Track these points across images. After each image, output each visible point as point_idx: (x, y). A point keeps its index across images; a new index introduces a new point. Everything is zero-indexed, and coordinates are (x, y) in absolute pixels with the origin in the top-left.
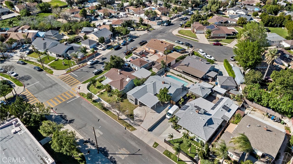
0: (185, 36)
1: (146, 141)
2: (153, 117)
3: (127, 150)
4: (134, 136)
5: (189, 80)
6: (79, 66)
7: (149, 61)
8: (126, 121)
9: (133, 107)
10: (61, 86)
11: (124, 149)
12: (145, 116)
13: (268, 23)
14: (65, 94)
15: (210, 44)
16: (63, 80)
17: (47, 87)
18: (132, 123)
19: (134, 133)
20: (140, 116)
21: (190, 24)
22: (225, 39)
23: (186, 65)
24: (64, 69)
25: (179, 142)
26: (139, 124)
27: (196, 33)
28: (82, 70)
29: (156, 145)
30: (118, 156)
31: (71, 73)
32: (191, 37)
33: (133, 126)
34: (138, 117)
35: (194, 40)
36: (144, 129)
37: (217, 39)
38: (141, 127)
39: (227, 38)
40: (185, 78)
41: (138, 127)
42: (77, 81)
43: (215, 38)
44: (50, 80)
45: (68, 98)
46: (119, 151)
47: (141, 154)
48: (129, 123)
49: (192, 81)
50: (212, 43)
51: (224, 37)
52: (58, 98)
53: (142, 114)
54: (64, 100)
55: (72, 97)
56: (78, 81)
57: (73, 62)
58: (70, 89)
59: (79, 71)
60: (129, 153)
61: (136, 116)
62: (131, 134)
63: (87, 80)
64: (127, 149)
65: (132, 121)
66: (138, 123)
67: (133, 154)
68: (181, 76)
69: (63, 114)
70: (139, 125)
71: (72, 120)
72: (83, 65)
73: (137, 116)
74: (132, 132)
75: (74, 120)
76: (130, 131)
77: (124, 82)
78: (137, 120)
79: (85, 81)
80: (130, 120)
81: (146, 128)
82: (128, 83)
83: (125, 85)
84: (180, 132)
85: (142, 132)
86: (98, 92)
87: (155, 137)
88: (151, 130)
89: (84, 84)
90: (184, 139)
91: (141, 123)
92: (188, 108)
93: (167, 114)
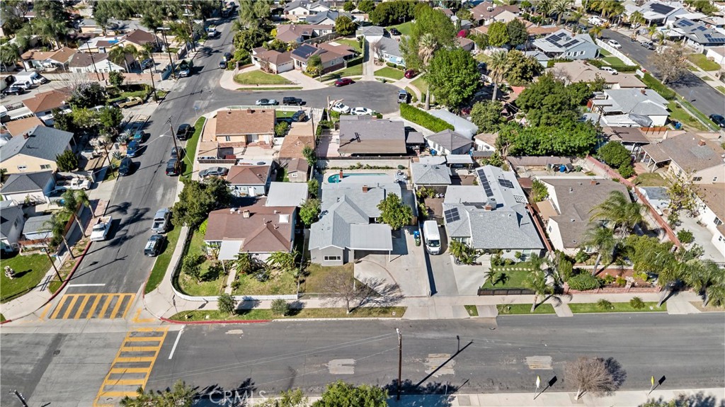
0: (260, 86)
1: (447, 314)
2: (405, 267)
3: (439, 355)
4: (416, 321)
5: (383, 168)
6: (74, 258)
7: (264, 163)
8: (367, 305)
9: (345, 270)
10: (85, 332)
11: (430, 355)
12: (389, 273)
13: (387, 18)
14: (127, 344)
15: (327, 86)
16: (72, 316)
17: (41, 361)
18: (384, 302)
19: (410, 316)
20: (379, 280)
21: (247, 57)
22: (345, 68)
23: (353, 140)
24: (32, 288)
25: (499, 280)
26: (398, 294)
27: (278, 73)
28: (96, 263)
29: (472, 309)
30: (439, 376)
31: (68, 286)
32: (275, 84)
33: (391, 305)
34: (380, 284)
35: (289, 88)
36: (417, 297)
37: (331, 73)
38: (409, 297)
39: (350, 65)
40: (371, 168)
41: (403, 301)
42: (118, 296)
43: (327, 72)
44: (25, 339)
45: (157, 349)
46: (429, 367)
47: (469, 342)
48: (377, 306)
49: (390, 166)
50: (332, 83)
51: (341, 66)
52: (121, 365)
53: (379, 273)
54: (153, 359)
55: (162, 339)
56: (122, 296)
57: (34, 255)
58: (126, 325)
59: (88, 269)
60: (449, 356)
62: (407, 322)
63: (151, 278)
64: (437, 351)
65: (378, 299)
66: (394, 294)
67: (459, 352)
68: (360, 167)
69: (198, 391)
70: (402, 297)
71: (243, 385)
72: (81, 251)
73: (375, 283)
74: (403, 317)
75: (249, 380)
76: (400, 319)
77: (279, 229)
78: (384, 290)
79: (143, 282)
80: (372, 298)
81: (421, 294)
82: (291, 226)
83: (288, 235)
84: (481, 264)
85: (422, 304)
86: (221, 286)
87: (454, 299)
88: (433, 291)
89: (155, 291)
90: (499, 270)
91: (400, 291)
92: (459, 213)
93: (430, 246)
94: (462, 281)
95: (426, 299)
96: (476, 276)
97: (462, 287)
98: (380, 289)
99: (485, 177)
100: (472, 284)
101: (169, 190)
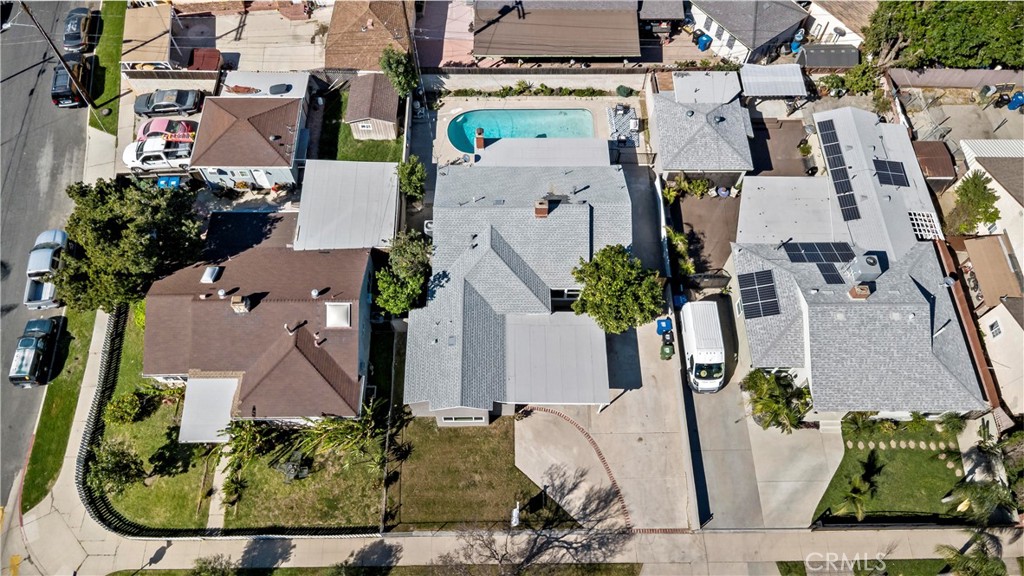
2: (635, 429)
7: (288, 88)
8: (544, 557)
9: (494, 442)
12: (600, 454)
18: (584, 546)
20: (572, 472)
23: (506, 9)
26: (621, 522)
33: (608, 560)
34: (574, 488)
36: (665, 531)
38: (644, 531)
40: (552, 92)
41: (631, 544)
48: (568, 559)
53: (575, 450)
61: (562, 490)
65: (571, 538)
66: (608, 522)
68: (524, 90)
70: (626, 533)
73: (563, 484)
77: (326, 347)
78: (584, 509)
79: (17, 469)
80: (557, 533)
81: (673, 520)
82: (357, 336)
83: (351, 361)
84: (816, 425)
85: (676, 557)
86: (200, 493)
87: (754, 539)
88: (705, 515)
89: (44, 504)
90: (861, 445)
91: (625, 511)
92: (779, 291)
93: (699, 377)
94: (772, 481)
95: (686, 538)
96: (805, 463)
97: (772, 500)
98: (574, 503)
99: (838, 147)
100: (796, 492)
101: (67, 156)
